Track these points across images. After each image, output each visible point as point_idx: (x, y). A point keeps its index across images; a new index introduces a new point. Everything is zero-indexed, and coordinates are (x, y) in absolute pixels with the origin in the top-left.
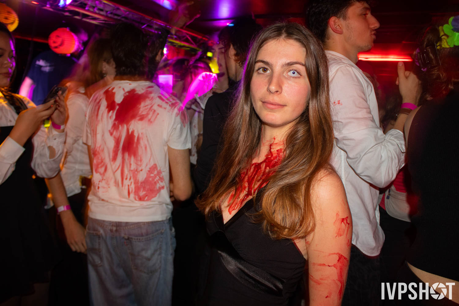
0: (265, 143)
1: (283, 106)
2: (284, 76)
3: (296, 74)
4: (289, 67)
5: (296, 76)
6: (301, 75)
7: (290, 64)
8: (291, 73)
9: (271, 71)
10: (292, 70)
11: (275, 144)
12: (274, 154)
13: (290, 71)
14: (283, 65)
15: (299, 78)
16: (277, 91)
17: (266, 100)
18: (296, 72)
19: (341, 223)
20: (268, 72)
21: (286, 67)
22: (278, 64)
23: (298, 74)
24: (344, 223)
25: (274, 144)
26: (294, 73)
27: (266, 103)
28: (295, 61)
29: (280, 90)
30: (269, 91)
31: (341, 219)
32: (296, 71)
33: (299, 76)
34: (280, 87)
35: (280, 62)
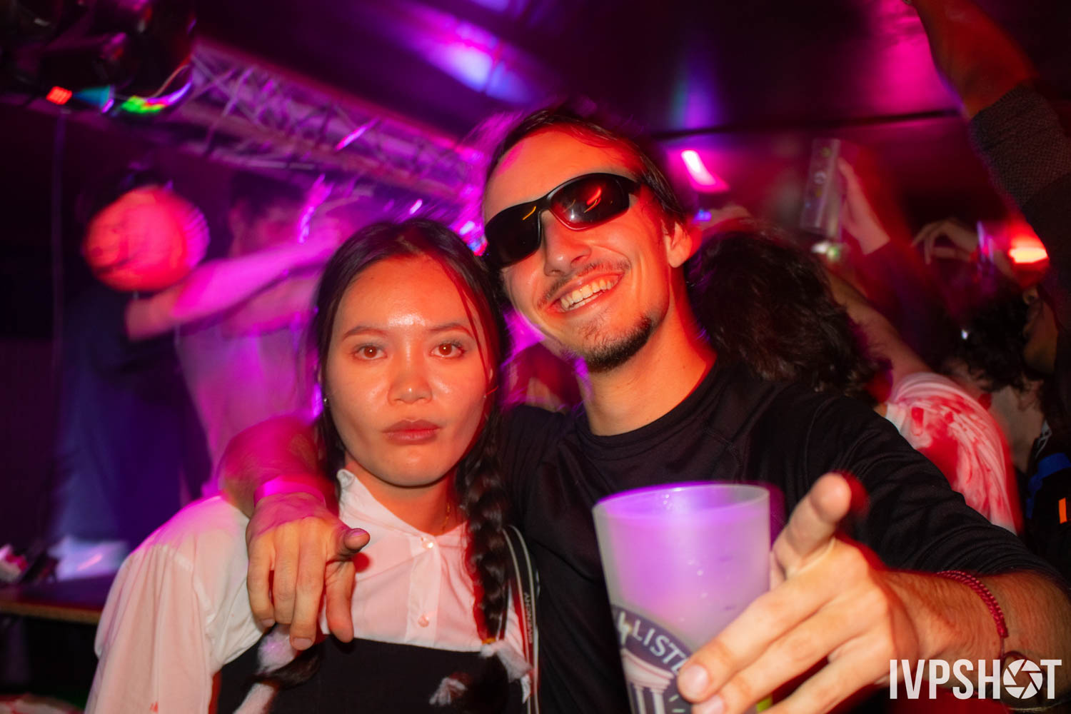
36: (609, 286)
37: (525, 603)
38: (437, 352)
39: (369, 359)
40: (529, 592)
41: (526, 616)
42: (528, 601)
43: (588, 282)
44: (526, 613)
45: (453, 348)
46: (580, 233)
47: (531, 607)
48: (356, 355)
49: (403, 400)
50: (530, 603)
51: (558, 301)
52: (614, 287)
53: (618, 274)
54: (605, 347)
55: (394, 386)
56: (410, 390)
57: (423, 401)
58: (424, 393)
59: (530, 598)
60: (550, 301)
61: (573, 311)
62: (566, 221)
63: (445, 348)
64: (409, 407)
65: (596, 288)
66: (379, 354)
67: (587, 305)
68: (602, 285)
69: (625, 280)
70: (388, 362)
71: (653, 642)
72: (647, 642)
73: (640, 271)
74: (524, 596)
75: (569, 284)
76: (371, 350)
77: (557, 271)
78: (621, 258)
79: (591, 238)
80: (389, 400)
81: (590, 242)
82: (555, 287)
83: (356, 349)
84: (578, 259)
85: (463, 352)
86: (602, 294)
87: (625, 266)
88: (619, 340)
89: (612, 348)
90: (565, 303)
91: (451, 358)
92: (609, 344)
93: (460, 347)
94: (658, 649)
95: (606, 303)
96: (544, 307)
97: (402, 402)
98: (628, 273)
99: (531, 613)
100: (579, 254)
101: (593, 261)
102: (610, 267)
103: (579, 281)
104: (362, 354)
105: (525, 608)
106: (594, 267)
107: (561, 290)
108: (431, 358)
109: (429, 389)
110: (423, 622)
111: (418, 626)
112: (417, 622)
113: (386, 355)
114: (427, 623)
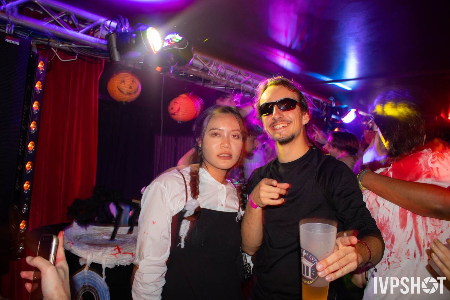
36: (287, 125)
38: (232, 136)
39: (216, 137)
43: (282, 124)
45: (237, 136)
46: (283, 112)
48: (212, 136)
49: (224, 147)
51: (274, 126)
52: (287, 126)
53: (289, 123)
54: (282, 139)
55: (221, 144)
56: (226, 145)
57: (229, 148)
60: (272, 126)
61: (277, 129)
62: (280, 109)
63: (234, 136)
65: (283, 125)
66: (218, 135)
67: (280, 129)
68: (285, 125)
69: (290, 125)
70: (221, 138)
71: (311, 257)
72: (309, 257)
73: (294, 124)
75: (277, 123)
76: (216, 135)
77: (275, 119)
78: (290, 120)
79: (285, 113)
80: (220, 147)
81: (285, 114)
82: (274, 123)
84: (280, 118)
85: (239, 137)
86: (284, 127)
87: (291, 122)
88: (286, 138)
89: (284, 140)
90: (275, 127)
91: (236, 138)
92: (283, 138)
93: (238, 136)
94: (312, 259)
95: (284, 129)
96: (270, 127)
98: (291, 124)
100: (281, 117)
101: (284, 119)
102: (288, 121)
103: (280, 123)
104: (214, 135)
106: (284, 121)
107: (275, 124)
109: (230, 145)
110: (222, 205)
111: (221, 206)
112: (220, 205)
113: (220, 136)
114: (223, 206)
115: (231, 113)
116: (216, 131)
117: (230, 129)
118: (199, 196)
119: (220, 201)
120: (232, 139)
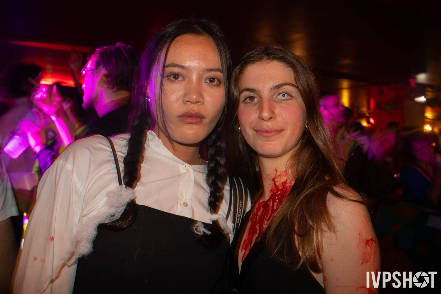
0: (266, 178)
1: (280, 131)
2: (274, 100)
3: (286, 97)
4: (277, 90)
5: (287, 98)
6: (292, 97)
7: (278, 87)
8: (281, 97)
9: (258, 98)
10: (282, 93)
11: (279, 176)
12: (280, 187)
13: (280, 94)
14: (271, 89)
15: (290, 99)
16: (271, 118)
17: (259, 128)
18: (286, 95)
19: (366, 246)
20: (256, 99)
21: (275, 91)
22: (266, 89)
23: (288, 96)
24: (369, 245)
25: (277, 176)
26: (284, 96)
27: (260, 132)
28: (283, 82)
29: (273, 117)
30: (261, 118)
31: (366, 241)
32: (286, 93)
33: (291, 97)
34: (273, 112)
35: (268, 86)
37: (239, 205)
38: (208, 81)
39: (175, 80)
40: (242, 201)
41: (239, 211)
42: (241, 204)
44: (239, 210)
45: (216, 80)
47: (242, 207)
48: (169, 78)
49: (190, 102)
50: (242, 205)
55: (185, 95)
56: (194, 97)
57: (199, 103)
58: (200, 100)
59: (242, 203)
63: (212, 80)
64: (192, 105)
66: (180, 78)
70: (184, 83)
74: (239, 202)
76: (176, 76)
80: (183, 102)
83: (170, 75)
85: (220, 83)
91: (215, 85)
93: (219, 81)
97: (189, 103)
99: (242, 210)
104: (172, 77)
105: (239, 207)
108: (206, 83)
109: (203, 98)
110: (185, 204)
111: (183, 206)
112: (182, 204)
113: (184, 79)
114: (187, 205)
115: (207, 35)
116: (176, 70)
117: (204, 66)
118: (138, 183)
119: (183, 197)
120: (205, 86)
